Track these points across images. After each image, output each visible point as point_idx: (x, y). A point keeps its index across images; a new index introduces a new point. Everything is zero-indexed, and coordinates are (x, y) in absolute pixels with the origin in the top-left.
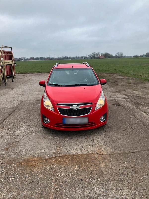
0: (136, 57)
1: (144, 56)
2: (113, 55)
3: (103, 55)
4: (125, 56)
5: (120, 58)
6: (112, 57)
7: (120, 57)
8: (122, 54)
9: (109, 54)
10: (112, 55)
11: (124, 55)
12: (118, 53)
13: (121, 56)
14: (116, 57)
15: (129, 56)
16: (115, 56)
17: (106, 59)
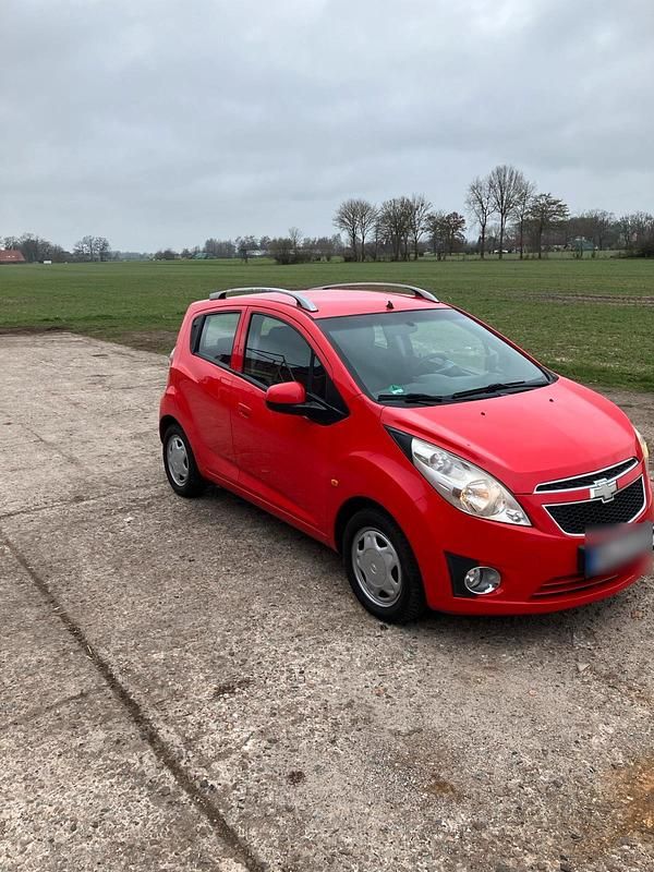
0: (168, 256)
1: (199, 255)
2: (66, 250)
3: (16, 247)
4: (117, 254)
5: (96, 260)
6: (59, 256)
7: (98, 256)
8: (105, 245)
9: (46, 245)
10: (60, 249)
11: (113, 248)
12: (88, 241)
13: (101, 254)
14: (79, 257)
15: (133, 254)
16: (72, 252)
17: (29, 265)
